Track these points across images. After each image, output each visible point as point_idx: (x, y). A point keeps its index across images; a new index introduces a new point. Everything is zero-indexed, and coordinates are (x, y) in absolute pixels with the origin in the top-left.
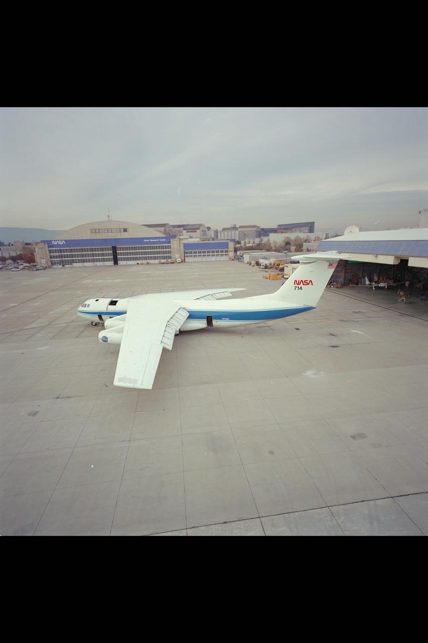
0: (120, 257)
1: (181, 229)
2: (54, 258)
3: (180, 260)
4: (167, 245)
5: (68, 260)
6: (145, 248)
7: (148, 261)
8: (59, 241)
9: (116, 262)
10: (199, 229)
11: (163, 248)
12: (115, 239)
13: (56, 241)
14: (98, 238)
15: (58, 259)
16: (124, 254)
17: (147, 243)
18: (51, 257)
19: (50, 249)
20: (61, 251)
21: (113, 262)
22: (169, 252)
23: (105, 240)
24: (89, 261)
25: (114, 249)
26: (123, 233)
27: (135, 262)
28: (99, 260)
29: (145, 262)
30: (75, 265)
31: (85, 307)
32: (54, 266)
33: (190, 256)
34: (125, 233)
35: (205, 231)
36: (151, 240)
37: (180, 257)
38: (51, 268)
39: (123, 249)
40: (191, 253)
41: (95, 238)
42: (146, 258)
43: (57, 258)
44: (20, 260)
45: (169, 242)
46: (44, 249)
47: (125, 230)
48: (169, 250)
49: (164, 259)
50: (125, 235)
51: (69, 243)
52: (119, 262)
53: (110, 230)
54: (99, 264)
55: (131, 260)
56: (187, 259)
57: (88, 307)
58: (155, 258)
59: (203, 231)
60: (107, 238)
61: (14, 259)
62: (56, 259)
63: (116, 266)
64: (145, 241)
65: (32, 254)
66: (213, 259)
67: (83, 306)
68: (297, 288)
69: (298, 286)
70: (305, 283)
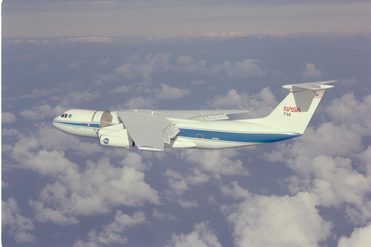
31: (66, 117)
67: (63, 116)
68: (286, 114)
69: (286, 112)
70: (293, 110)
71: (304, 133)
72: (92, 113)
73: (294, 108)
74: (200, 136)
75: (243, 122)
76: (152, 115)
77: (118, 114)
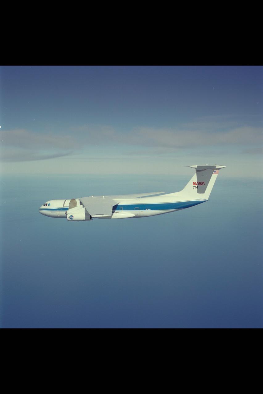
31: (46, 206)
57: (49, 206)
67: (44, 205)
68: (195, 187)
69: (195, 186)
70: (199, 184)
71: (208, 199)
72: (63, 201)
73: (200, 182)
74: (137, 208)
75: (165, 196)
76: (103, 198)
77: (80, 200)
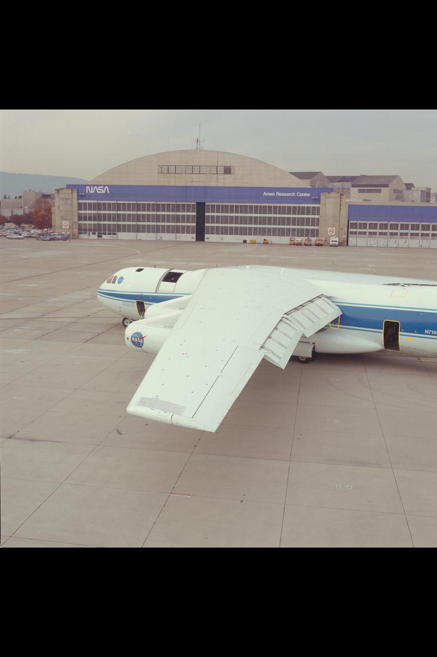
0: (210, 225)
1: (347, 185)
2: (85, 219)
3: (337, 239)
4: (311, 205)
5: (109, 225)
6: (263, 210)
7: (267, 238)
8: (98, 186)
9: (200, 237)
10: (387, 186)
11: (302, 211)
12: (205, 188)
13: (94, 186)
14: (172, 184)
15: (93, 222)
16: (218, 219)
17: (269, 199)
18: (80, 218)
19: (80, 201)
20: (98, 207)
21: (194, 235)
22: (315, 222)
23: (186, 188)
24: (148, 229)
25: (201, 208)
26: (221, 177)
27: (239, 238)
28: (168, 230)
29: (260, 239)
30: (122, 235)
31: (114, 282)
32: (83, 236)
33: (360, 233)
34: (227, 176)
35: (401, 192)
36: (279, 194)
37: (338, 235)
38: (78, 238)
39: (218, 209)
40: (364, 226)
41: (166, 184)
42: (263, 232)
43: (90, 219)
44: (27, 222)
45: (318, 201)
46: (69, 202)
47: (228, 170)
48: (316, 216)
49: (302, 236)
50: (227, 181)
51: (117, 191)
52: (206, 236)
53: (196, 170)
54: (167, 236)
55: (231, 234)
56: (352, 240)
57: (119, 283)
58: (282, 233)
59: (395, 191)
60: (189, 184)
61: (18, 220)
62: (88, 222)
63: (200, 244)
64: (265, 194)
65: (49, 211)
66: (414, 243)
67: (109, 281)
